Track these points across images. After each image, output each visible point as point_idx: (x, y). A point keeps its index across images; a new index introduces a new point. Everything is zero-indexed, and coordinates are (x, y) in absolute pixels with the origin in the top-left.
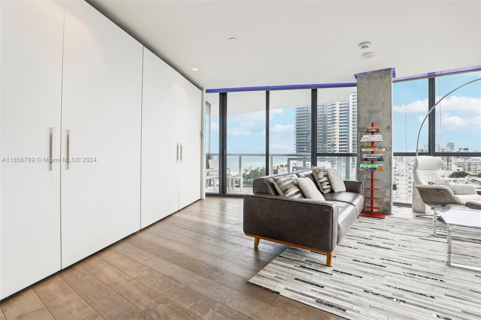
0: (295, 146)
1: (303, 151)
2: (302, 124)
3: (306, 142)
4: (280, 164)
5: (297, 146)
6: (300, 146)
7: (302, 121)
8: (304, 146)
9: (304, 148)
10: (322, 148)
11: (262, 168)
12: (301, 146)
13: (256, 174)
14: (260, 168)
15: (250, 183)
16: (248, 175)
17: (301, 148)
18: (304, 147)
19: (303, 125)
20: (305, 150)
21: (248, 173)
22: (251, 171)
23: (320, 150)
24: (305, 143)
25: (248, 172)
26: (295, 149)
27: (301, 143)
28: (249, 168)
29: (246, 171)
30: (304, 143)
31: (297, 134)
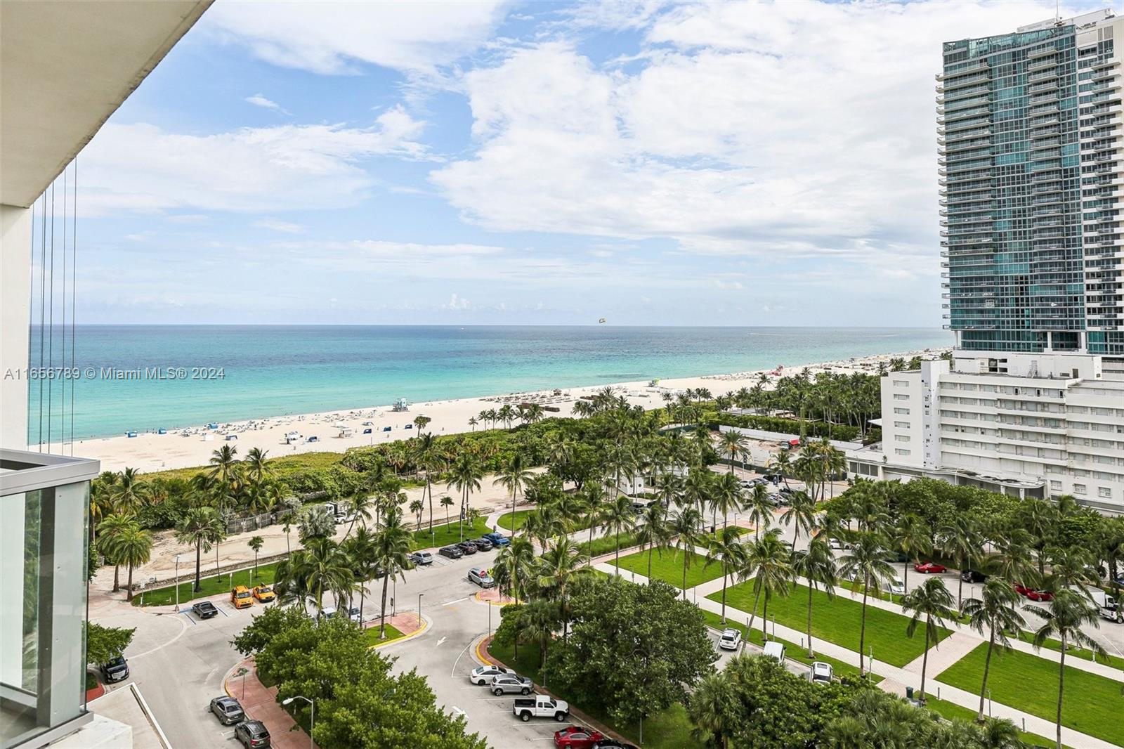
0: (948, 291)
1: (982, 311)
2: (974, 209)
3: (992, 278)
4: (891, 357)
5: (953, 290)
6: (967, 290)
7: (972, 199)
8: (981, 290)
9: (982, 301)
10: (1061, 299)
11: (823, 371)
12: (972, 290)
13: (798, 392)
14: (814, 371)
15: (776, 424)
16: (769, 396)
17: (972, 301)
18: (985, 294)
19: (978, 214)
20: (989, 305)
21: (770, 387)
22: (781, 381)
23: (1053, 305)
24: (988, 278)
25: (769, 382)
26: (948, 302)
27: (971, 279)
28: (774, 370)
29: (764, 379)
30: (981, 279)
31: (951, 248)
